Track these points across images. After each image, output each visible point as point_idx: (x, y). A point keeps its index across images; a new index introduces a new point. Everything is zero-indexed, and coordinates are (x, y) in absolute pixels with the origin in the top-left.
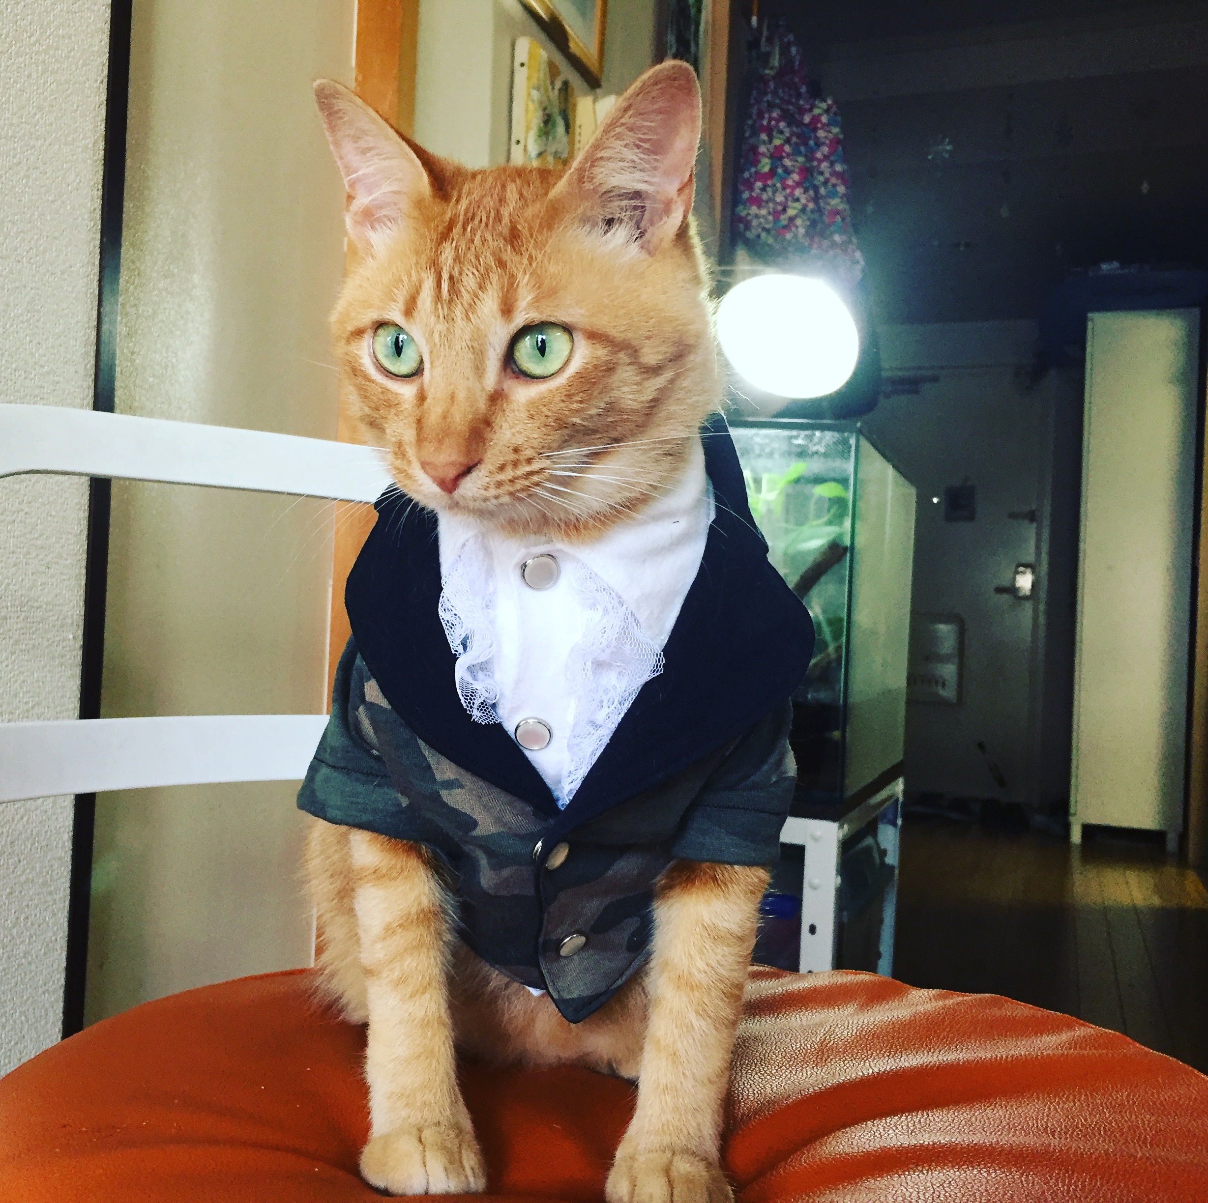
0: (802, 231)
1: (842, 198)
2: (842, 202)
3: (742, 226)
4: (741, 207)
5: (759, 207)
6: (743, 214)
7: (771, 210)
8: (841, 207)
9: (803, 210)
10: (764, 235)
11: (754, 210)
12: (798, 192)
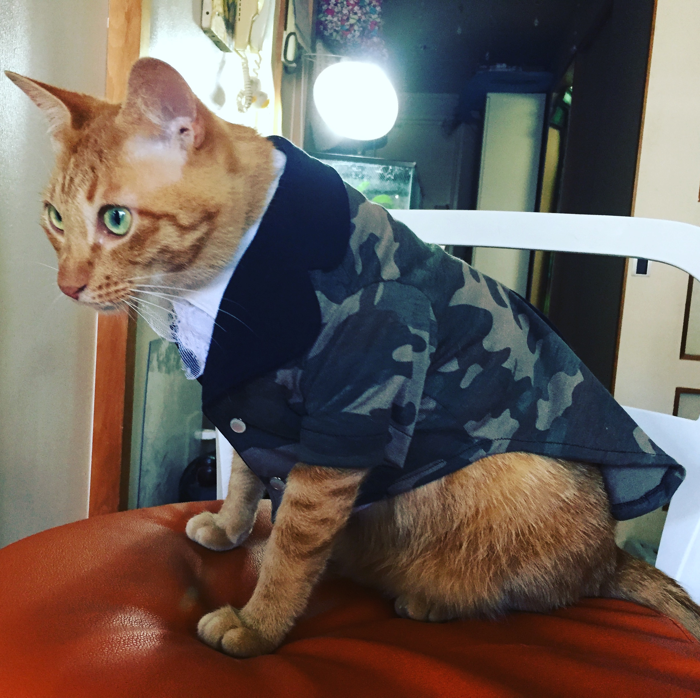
0: (357, 34)
1: (378, 14)
2: (378, 17)
3: (322, 27)
4: (321, 15)
5: (333, 16)
6: (323, 19)
7: (340, 19)
8: (378, 20)
9: (359, 20)
10: (335, 34)
11: (329, 17)
12: (356, 8)
